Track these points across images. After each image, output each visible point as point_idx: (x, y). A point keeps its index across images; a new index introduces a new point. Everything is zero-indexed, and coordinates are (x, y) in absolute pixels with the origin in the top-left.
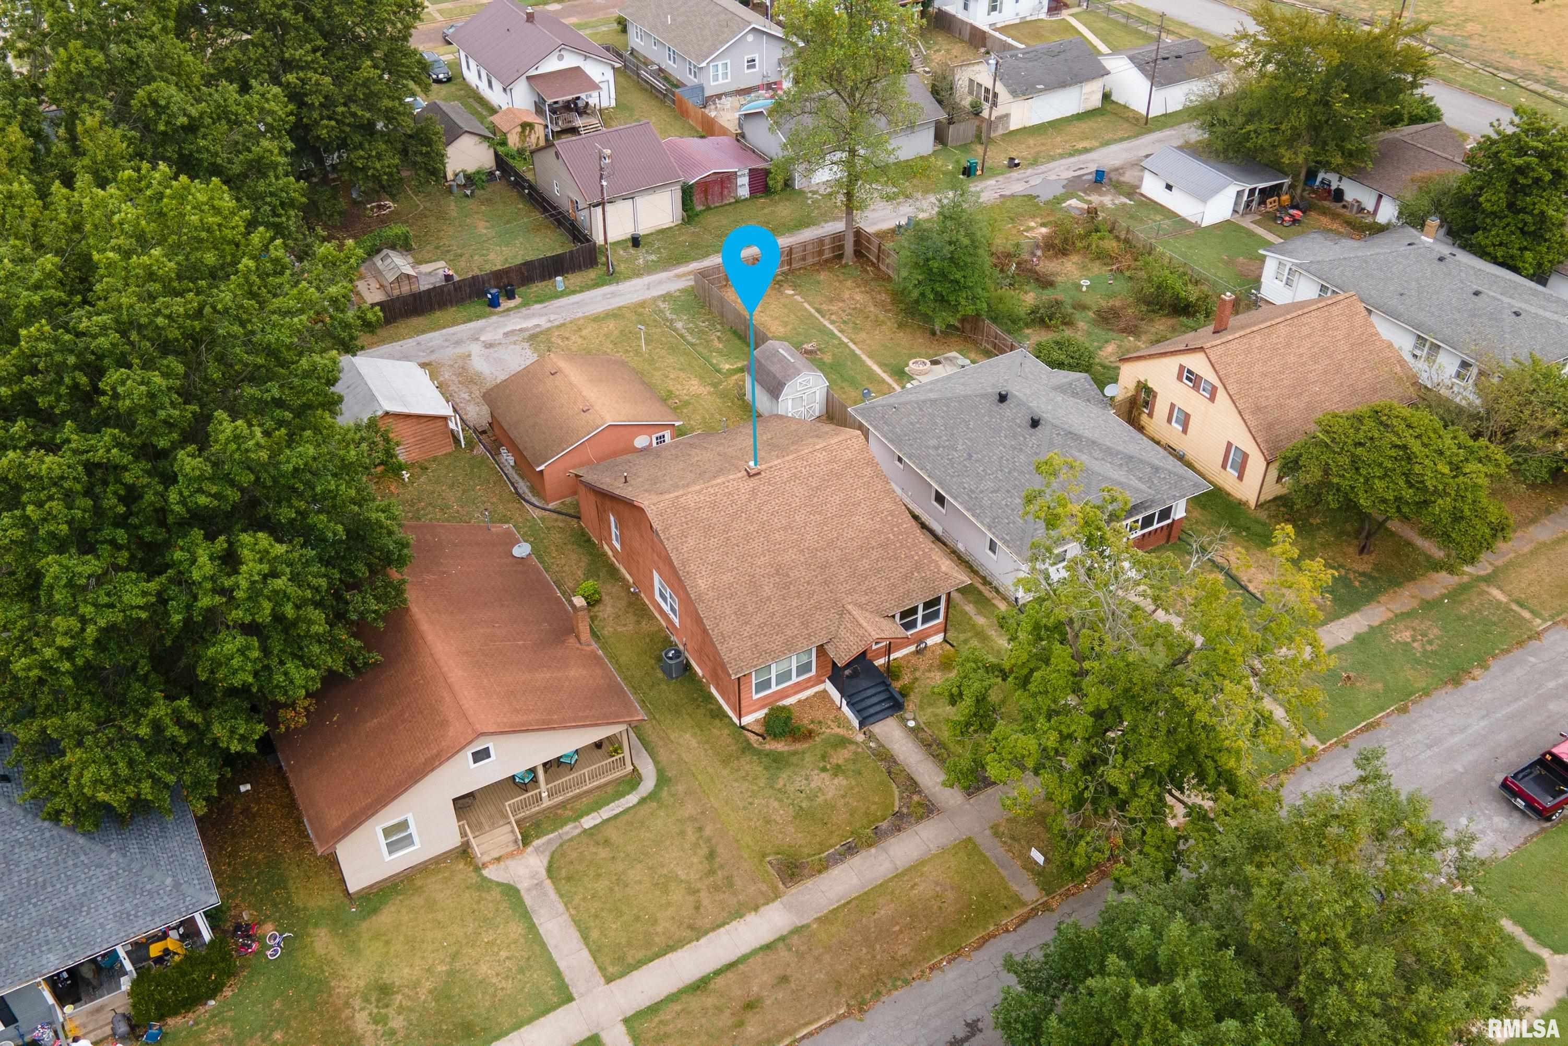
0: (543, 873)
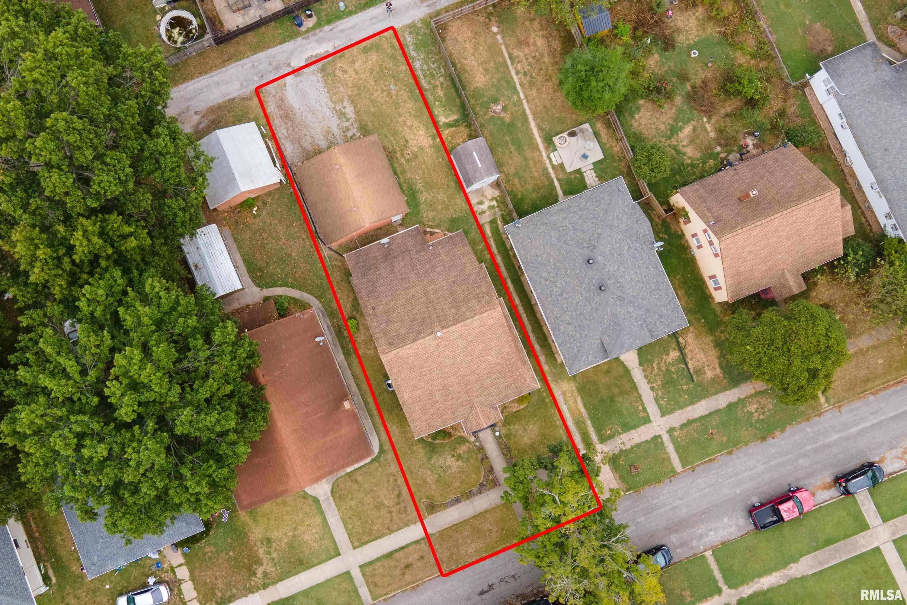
0: (329, 493)
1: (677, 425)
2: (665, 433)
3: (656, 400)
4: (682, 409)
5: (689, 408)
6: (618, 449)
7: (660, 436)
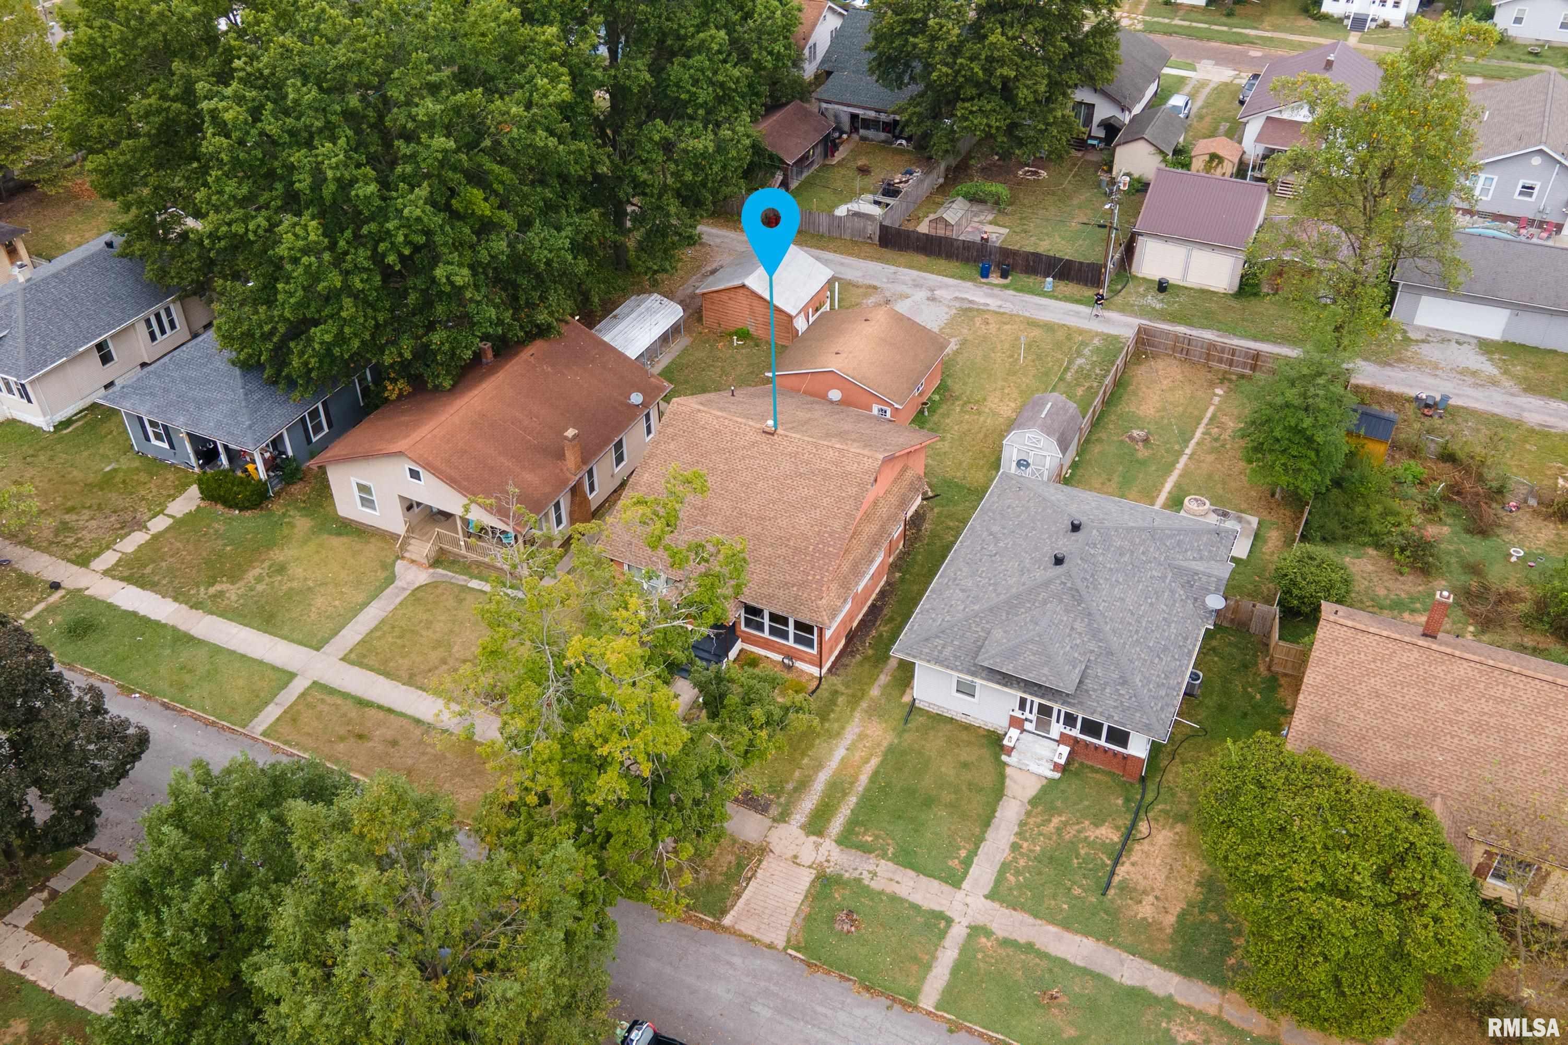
0: (415, 586)
1: (1001, 934)
2: (965, 923)
3: (1004, 867)
4: (1036, 916)
5: (1053, 929)
6: (856, 874)
7: (949, 921)
